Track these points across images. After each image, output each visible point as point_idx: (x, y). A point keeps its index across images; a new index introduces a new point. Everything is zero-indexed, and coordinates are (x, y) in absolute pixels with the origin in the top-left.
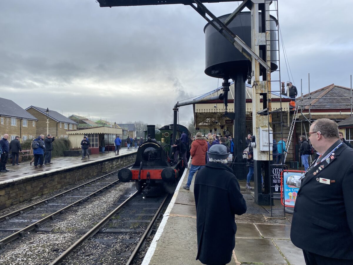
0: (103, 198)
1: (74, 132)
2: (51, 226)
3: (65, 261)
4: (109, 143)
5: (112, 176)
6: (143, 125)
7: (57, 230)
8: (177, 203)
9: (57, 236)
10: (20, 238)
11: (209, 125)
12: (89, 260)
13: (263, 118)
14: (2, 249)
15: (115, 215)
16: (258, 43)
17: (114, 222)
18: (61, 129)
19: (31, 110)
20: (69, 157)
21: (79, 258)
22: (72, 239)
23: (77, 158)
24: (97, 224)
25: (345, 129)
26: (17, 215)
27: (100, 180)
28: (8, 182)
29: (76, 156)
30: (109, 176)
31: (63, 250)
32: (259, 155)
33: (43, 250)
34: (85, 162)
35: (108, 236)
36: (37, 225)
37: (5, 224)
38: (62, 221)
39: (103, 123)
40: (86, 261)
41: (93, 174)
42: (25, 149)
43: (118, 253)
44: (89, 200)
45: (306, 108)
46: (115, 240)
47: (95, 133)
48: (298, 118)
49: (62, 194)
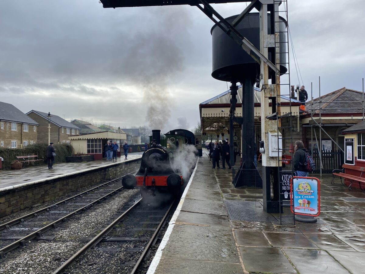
0: (107, 206)
1: (77, 138)
2: (53, 234)
3: (68, 271)
5: (116, 183)
6: (147, 130)
7: (59, 239)
8: (183, 211)
9: (59, 244)
10: (21, 247)
11: (216, 130)
12: (92, 269)
13: (272, 123)
14: (3, 258)
15: (119, 223)
16: (267, 45)
17: (118, 230)
18: (63, 135)
19: (32, 114)
20: (71, 163)
21: (82, 267)
22: (74, 248)
23: (80, 164)
24: (100, 232)
25: (356, 134)
26: (18, 223)
27: (103, 186)
28: (8, 189)
29: (79, 162)
30: (113, 183)
31: (65, 259)
32: (268, 161)
33: (45, 260)
34: (88, 168)
35: (112, 245)
36: (39, 234)
37: (5, 233)
38: (64, 229)
39: (106, 128)
40: (89, 271)
41: (96, 181)
42: (26, 154)
43: (122, 263)
44: (92, 208)
45: (317, 113)
46: (119, 249)
47: (98, 139)
48: (308, 122)
49: (64, 202)
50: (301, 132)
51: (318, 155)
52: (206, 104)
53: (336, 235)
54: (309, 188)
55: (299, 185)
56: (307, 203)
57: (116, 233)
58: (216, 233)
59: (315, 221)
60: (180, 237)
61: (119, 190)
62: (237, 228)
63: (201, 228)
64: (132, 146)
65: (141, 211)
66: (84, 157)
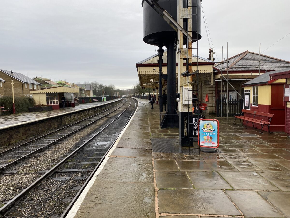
0: (62, 146)
1: (38, 92)
2: (16, 169)
3: (27, 196)
4: (68, 100)
5: (70, 127)
6: (98, 85)
7: (21, 172)
8: (118, 147)
9: (21, 176)
11: (152, 85)
12: (47, 194)
13: (186, 79)
15: (71, 158)
16: (182, 17)
17: (70, 164)
18: (26, 89)
20: (33, 113)
21: (38, 193)
22: (33, 179)
24: (55, 166)
25: (252, 86)
27: (60, 131)
29: (39, 112)
30: (68, 128)
31: (25, 187)
32: (182, 108)
33: (8, 189)
34: (48, 116)
35: (64, 175)
36: (4, 169)
38: (26, 164)
39: (63, 83)
40: (44, 195)
41: (54, 126)
43: (71, 188)
44: (49, 147)
45: (225, 70)
46: (69, 178)
47: (55, 92)
48: (219, 78)
49: (26, 144)
50: (214, 85)
51: (225, 103)
52: (141, 64)
53: (228, 161)
54: (211, 127)
55: (204, 125)
56: (210, 139)
57: (68, 166)
58: (140, 162)
59: (215, 152)
60: (112, 166)
61: (73, 133)
62: (157, 158)
63: (129, 159)
64: (85, 98)
65: (89, 149)
66: (44, 108)
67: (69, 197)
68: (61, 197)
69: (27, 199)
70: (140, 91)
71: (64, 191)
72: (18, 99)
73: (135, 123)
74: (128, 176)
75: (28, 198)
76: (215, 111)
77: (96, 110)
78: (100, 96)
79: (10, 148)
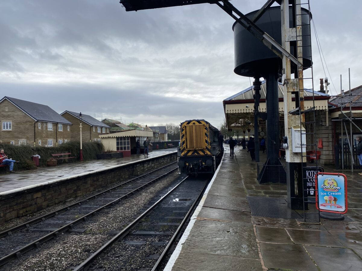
0: (134, 201)
1: (107, 136)
2: (83, 227)
3: (96, 262)
5: (143, 178)
6: (174, 127)
7: (89, 231)
8: (205, 207)
9: (89, 236)
10: (55, 238)
11: (242, 126)
12: (119, 261)
13: (295, 118)
14: (38, 248)
15: (145, 217)
16: (289, 39)
17: (144, 224)
18: (94, 133)
19: (66, 115)
20: (102, 160)
21: (109, 259)
22: (103, 241)
23: (110, 161)
24: (127, 226)
26: (52, 215)
27: (131, 182)
28: (44, 184)
29: (108, 159)
30: (140, 179)
31: (94, 251)
32: (291, 157)
33: (76, 251)
34: (118, 164)
35: (138, 238)
36: (70, 226)
37: (41, 225)
38: (94, 222)
39: (135, 126)
40: (116, 262)
41: (125, 176)
42: (61, 152)
43: (147, 256)
44: (120, 202)
45: (347, 106)
46: (144, 243)
47: (127, 136)
48: (338, 116)
49: (94, 197)
50: (330, 127)
51: (349, 150)
54: (335, 184)
55: (324, 181)
56: (333, 200)
57: (142, 226)
58: (237, 229)
59: (343, 219)
60: (201, 232)
61: (146, 186)
62: (259, 224)
63: (222, 224)
64: (159, 143)
65: (166, 206)
66: (114, 154)
67: (145, 267)
68: (136, 267)
69: (96, 266)
70: (225, 135)
71: (139, 260)
72: (86, 145)
73: (223, 175)
74: (224, 247)
75: (98, 264)
76: (333, 162)
77: (172, 158)
78: (176, 141)
79: (76, 202)
